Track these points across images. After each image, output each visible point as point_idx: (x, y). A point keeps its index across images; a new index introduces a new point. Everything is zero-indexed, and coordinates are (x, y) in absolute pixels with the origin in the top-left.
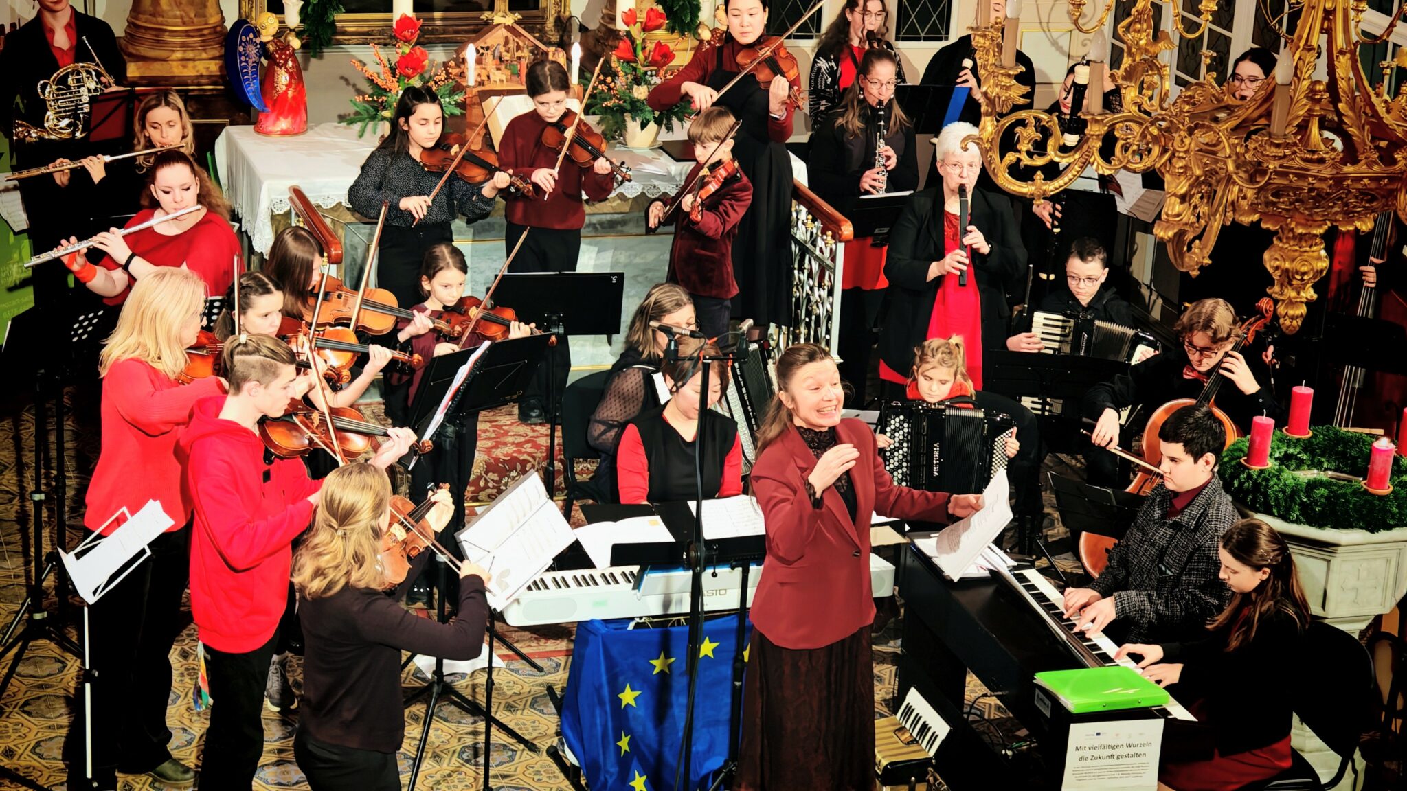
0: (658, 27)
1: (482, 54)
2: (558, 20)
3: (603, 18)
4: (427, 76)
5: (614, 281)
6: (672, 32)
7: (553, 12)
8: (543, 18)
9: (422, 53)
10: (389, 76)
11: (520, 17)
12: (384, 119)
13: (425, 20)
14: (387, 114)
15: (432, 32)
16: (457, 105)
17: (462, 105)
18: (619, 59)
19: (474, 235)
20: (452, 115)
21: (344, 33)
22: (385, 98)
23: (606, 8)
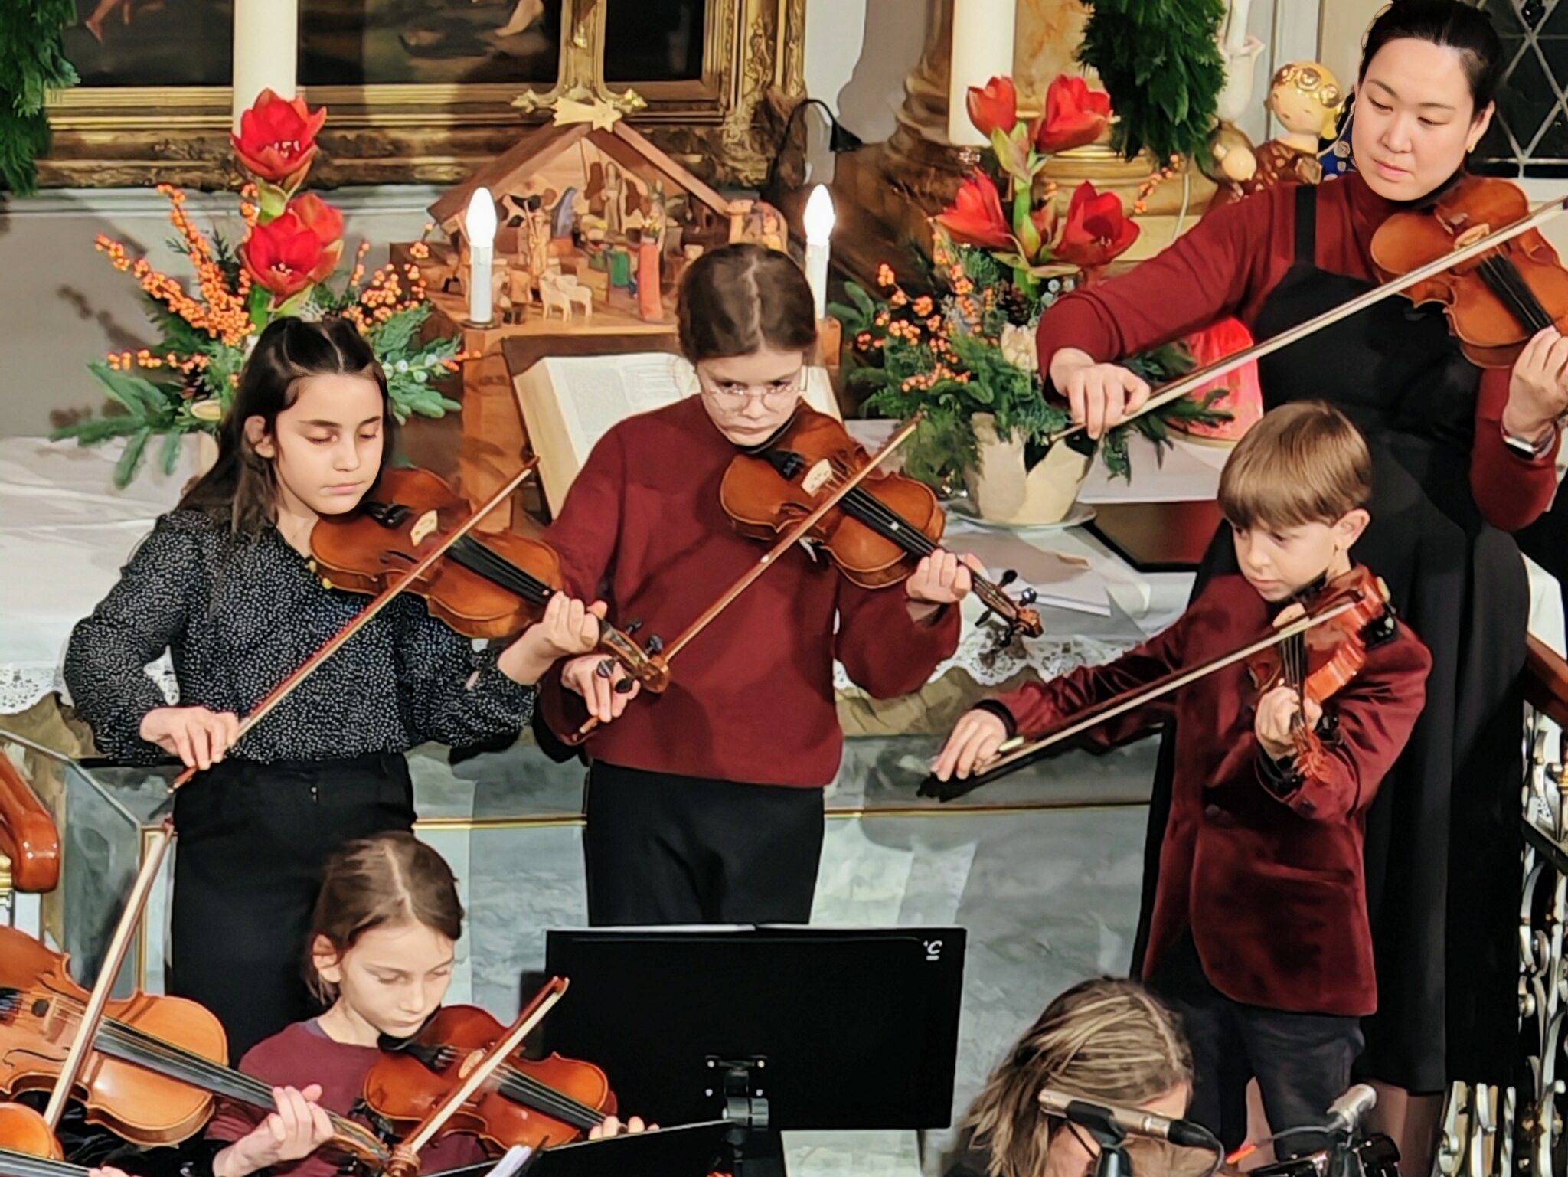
0: (1086, 138)
1: (518, 220)
2: (764, 112)
3: (906, 106)
4: (338, 290)
5: (933, 956)
6: (1131, 153)
7: (748, 85)
8: (714, 104)
9: (322, 218)
10: (215, 290)
11: (639, 102)
12: (198, 426)
13: (333, 108)
14: (210, 410)
15: (355, 150)
16: (434, 383)
17: (450, 385)
18: (957, 237)
19: (479, 801)
20: (418, 417)
21: (76, 151)
22: (203, 362)
23: (919, 74)
